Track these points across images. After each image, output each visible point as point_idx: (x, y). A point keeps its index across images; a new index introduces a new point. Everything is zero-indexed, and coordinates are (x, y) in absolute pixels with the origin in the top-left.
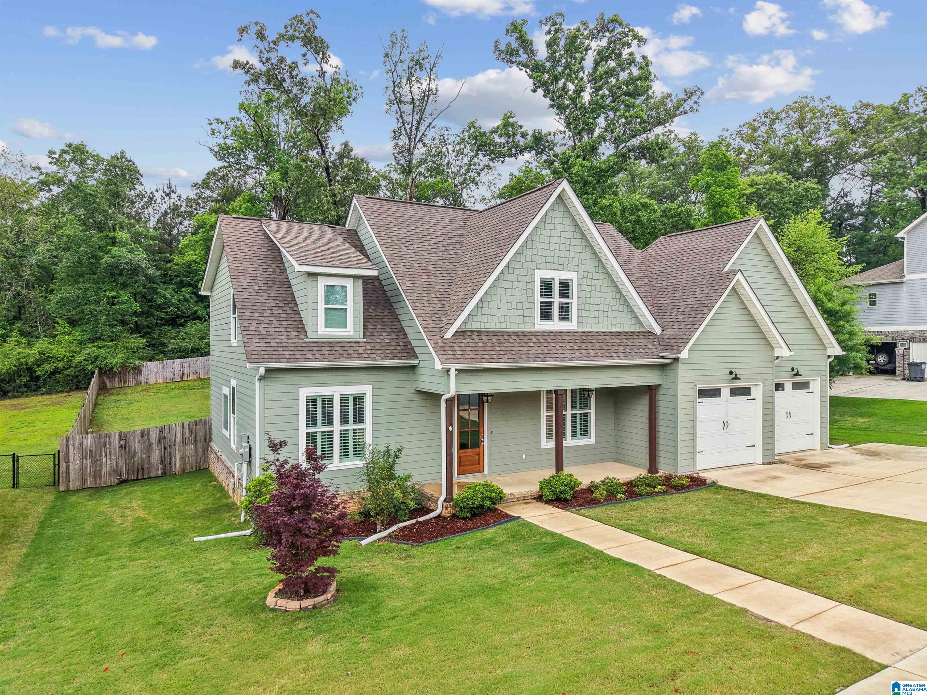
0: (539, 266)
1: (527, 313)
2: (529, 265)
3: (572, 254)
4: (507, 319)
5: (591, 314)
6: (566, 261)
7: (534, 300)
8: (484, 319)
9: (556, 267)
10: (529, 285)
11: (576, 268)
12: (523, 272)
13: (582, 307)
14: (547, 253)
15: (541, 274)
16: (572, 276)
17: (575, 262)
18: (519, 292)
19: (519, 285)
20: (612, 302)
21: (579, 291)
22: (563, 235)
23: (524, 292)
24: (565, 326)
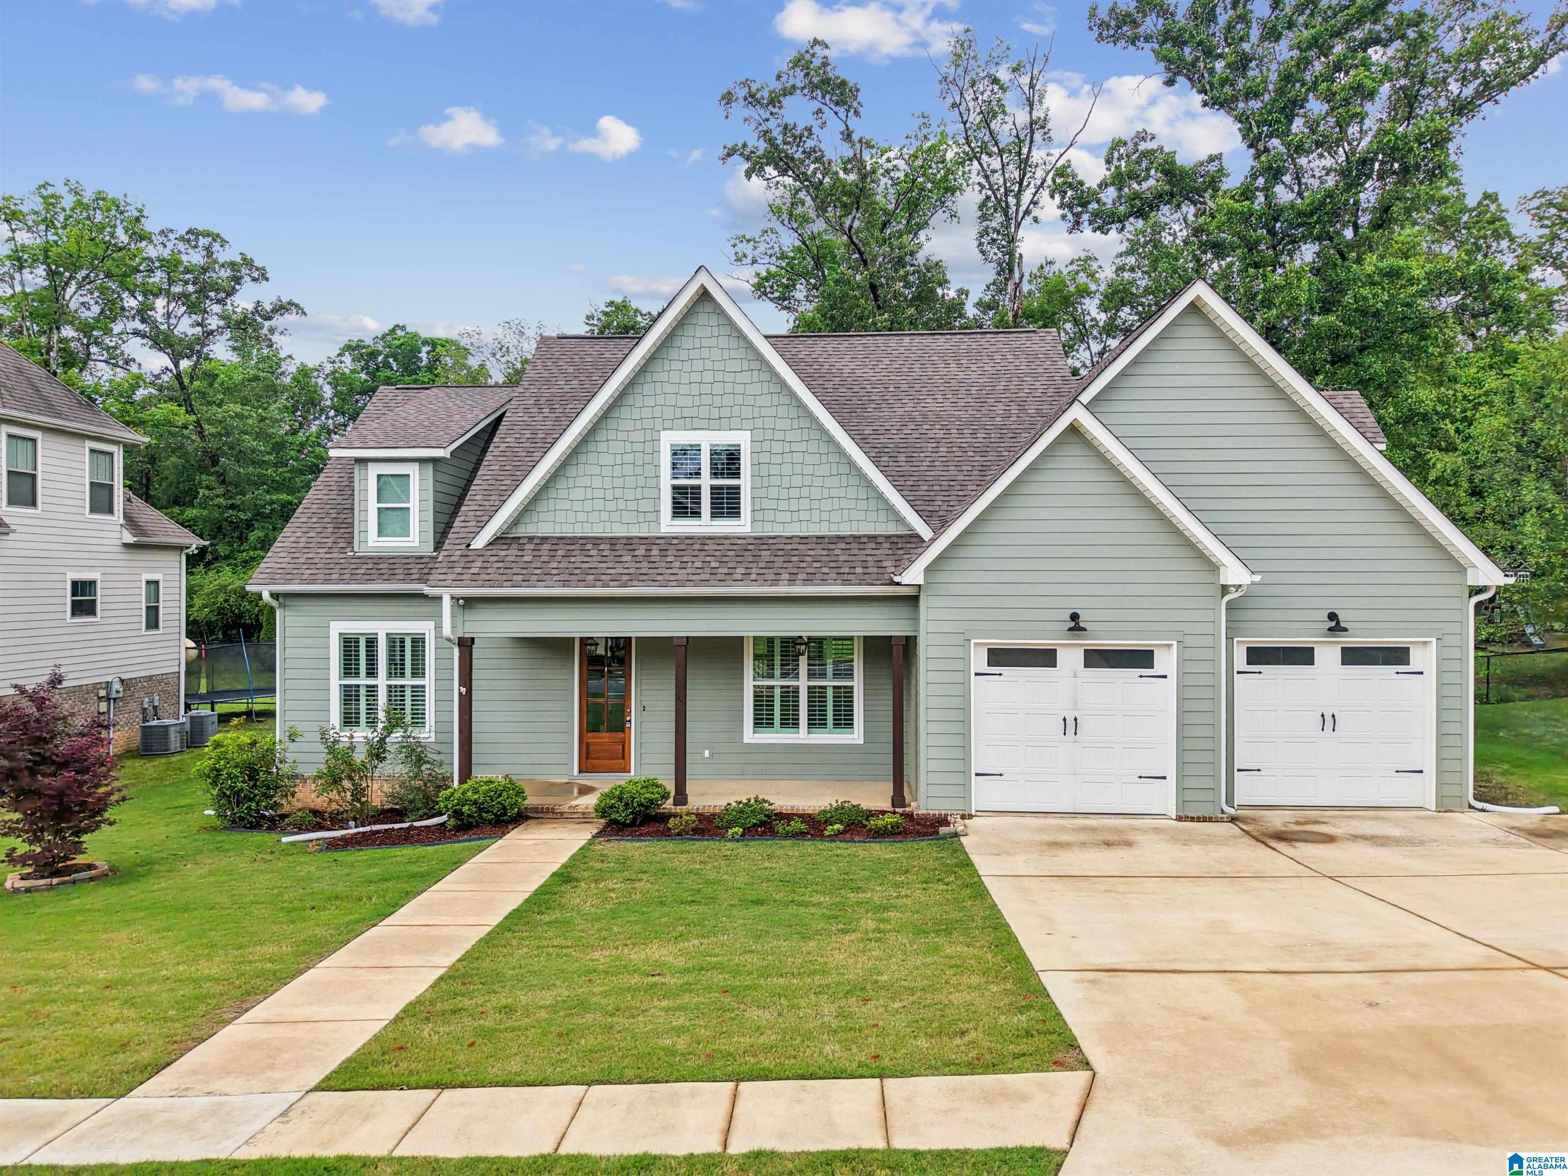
0: (668, 424)
1: (645, 506)
2: (647, 424)
3: (739, 399)
4: (605, 516)
5: (783, 505)
6: (725, 412)
7: (658, 483)
8: (561, 516)
9: (705, 423)
10: (648, 458)
11: (749, 424)
12: (638, 436)
13: (762, 493)
14: (683, 401)
15: (670, 439)
16: (742, 439)
17: (747, 412)
18: (628, 470)
19: (629, 458)
20: (834, 482)
21: (755, 465)
22: (719, 366)
23: (639, 470)
24: (725, 527)
